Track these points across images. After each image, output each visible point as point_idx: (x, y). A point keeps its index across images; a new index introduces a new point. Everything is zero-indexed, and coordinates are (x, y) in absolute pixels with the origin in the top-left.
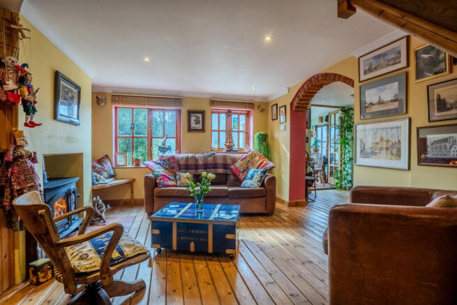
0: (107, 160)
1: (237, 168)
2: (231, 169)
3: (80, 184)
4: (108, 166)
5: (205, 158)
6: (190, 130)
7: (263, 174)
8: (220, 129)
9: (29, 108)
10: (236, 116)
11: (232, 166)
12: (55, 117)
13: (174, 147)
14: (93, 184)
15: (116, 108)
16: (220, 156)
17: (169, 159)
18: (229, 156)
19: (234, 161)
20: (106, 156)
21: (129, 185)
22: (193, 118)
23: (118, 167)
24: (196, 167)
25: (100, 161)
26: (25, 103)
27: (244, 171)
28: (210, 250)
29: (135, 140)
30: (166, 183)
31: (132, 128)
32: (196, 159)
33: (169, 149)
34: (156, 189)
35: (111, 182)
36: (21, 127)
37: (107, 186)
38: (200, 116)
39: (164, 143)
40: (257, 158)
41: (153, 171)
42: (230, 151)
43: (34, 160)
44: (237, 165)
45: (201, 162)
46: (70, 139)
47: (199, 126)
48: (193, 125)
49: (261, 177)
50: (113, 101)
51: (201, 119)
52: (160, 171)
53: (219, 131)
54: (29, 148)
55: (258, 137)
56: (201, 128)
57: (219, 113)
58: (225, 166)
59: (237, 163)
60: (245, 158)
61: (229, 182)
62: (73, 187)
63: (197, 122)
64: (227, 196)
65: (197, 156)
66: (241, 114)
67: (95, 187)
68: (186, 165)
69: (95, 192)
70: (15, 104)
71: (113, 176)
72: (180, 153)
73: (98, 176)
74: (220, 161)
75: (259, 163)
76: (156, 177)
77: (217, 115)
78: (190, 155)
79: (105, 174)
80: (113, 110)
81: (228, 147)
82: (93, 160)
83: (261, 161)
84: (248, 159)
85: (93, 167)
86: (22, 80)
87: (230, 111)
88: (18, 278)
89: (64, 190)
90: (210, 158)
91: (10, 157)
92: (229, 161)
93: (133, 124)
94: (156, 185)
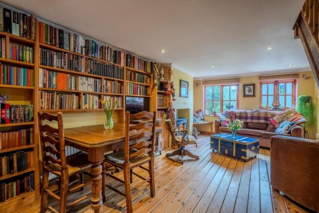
0: (200, 112)
1: (274, 121)
2: (270, 121)
3: (188, 121)
4: (201, 114)
5: (252, 113)
6: (245, 96)
7: (290, 126)
8: (269, 94)
9: (173, 95)
10: (283, 84)
11: (271, 119)
12: (180, 96)
13: (235, 106)
14: (194, 122)
15: (205, 87)
16: (262, 112)
17: (230, 113)
18: (270, 113)
19: (273, 116)
20: (200, 110)
21: (210, 125)
22: (247, 89)
23: (206, 115)
24: (246, 118)
25: (197, 112)
26: (172, 94)
27: (279, 123)
28: (234, 155)
29: (214, 102)
30: (226, 125)
31: (213, 96)
32: (246, 113)
33: (232, 107)
34: (220, 127)
35: (202, 122)
36: (172, 101)
37: (199, 123)
38: (252, 87)
39: (229, 104)
40: (292, 115)
41: (220, 118)
42: (276, 109)
43: (174, 111)
44: (275, 118)
45: (249, 115)
46: (185, 103)
47: (251, 93)
48: (247, 93)
49: (289, 127)
50: (203, 84)
51: (252, 89)
52: (224, 118)
53: (268, 95)
54: (173, 107)
55: (301, 99)
56: (252, 94)
57: (268, 83)
58: (266, 119)
59: (275, 117)
60: (282, 114)
61: (268, 129)
62: (186, 121)
63: (250, 91)
64: (261, 136)
65: (247, 111)
66: (287, 82)
67: (194, 124)
68: (240, 117)
69: (194, 126)
70: (170, 94)
71: (203, 120)
72: (239, 109)
73: (196, 119)
74: (262, 115)
75: (293, 118)
76: (221, 121)
77: (266, 85)
78: (243, 111)
79: (199, 119)
80: (204, 88)
81: (275, 106)
82: (194, 111)
83: (295, 117)
84: (284, 115)
85: (194, 115)
86: (172, 87)
87: (277, 82)
88: (170, 146)
89: (182, 122)
90: (256, 113)
91: (169, 110)
92: (269, 116)
93: (213, 94)
94: (220, 125)
